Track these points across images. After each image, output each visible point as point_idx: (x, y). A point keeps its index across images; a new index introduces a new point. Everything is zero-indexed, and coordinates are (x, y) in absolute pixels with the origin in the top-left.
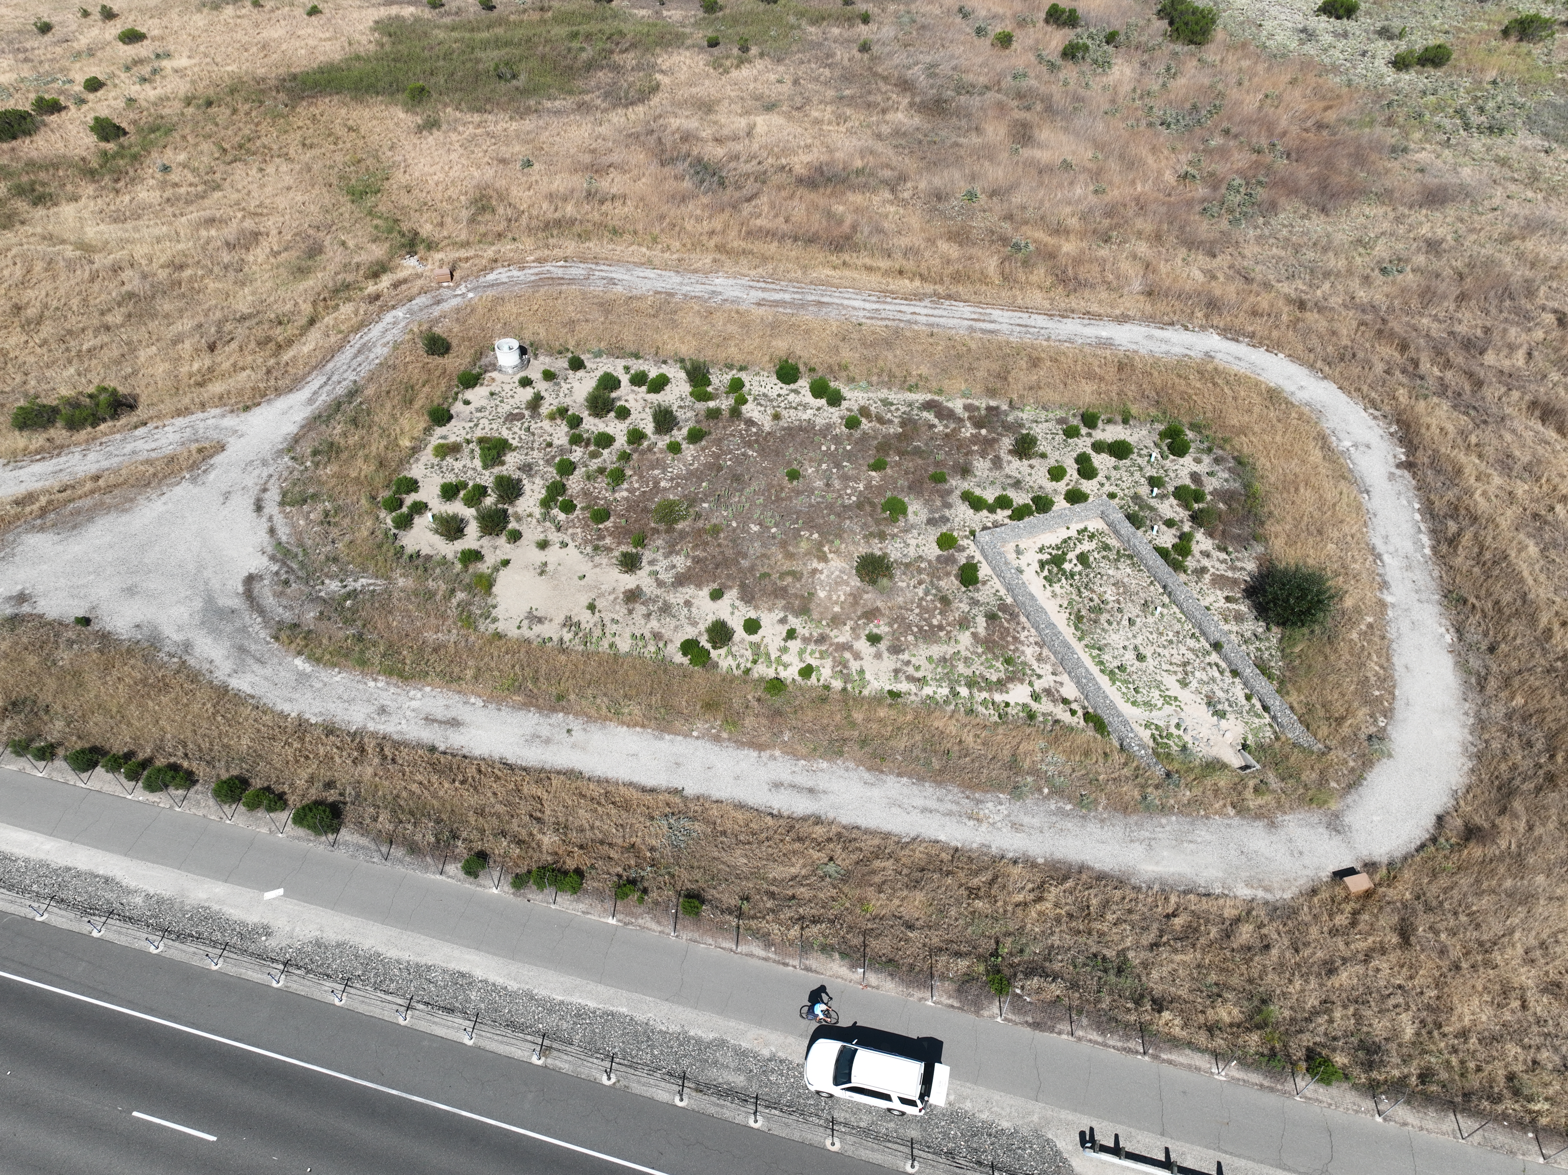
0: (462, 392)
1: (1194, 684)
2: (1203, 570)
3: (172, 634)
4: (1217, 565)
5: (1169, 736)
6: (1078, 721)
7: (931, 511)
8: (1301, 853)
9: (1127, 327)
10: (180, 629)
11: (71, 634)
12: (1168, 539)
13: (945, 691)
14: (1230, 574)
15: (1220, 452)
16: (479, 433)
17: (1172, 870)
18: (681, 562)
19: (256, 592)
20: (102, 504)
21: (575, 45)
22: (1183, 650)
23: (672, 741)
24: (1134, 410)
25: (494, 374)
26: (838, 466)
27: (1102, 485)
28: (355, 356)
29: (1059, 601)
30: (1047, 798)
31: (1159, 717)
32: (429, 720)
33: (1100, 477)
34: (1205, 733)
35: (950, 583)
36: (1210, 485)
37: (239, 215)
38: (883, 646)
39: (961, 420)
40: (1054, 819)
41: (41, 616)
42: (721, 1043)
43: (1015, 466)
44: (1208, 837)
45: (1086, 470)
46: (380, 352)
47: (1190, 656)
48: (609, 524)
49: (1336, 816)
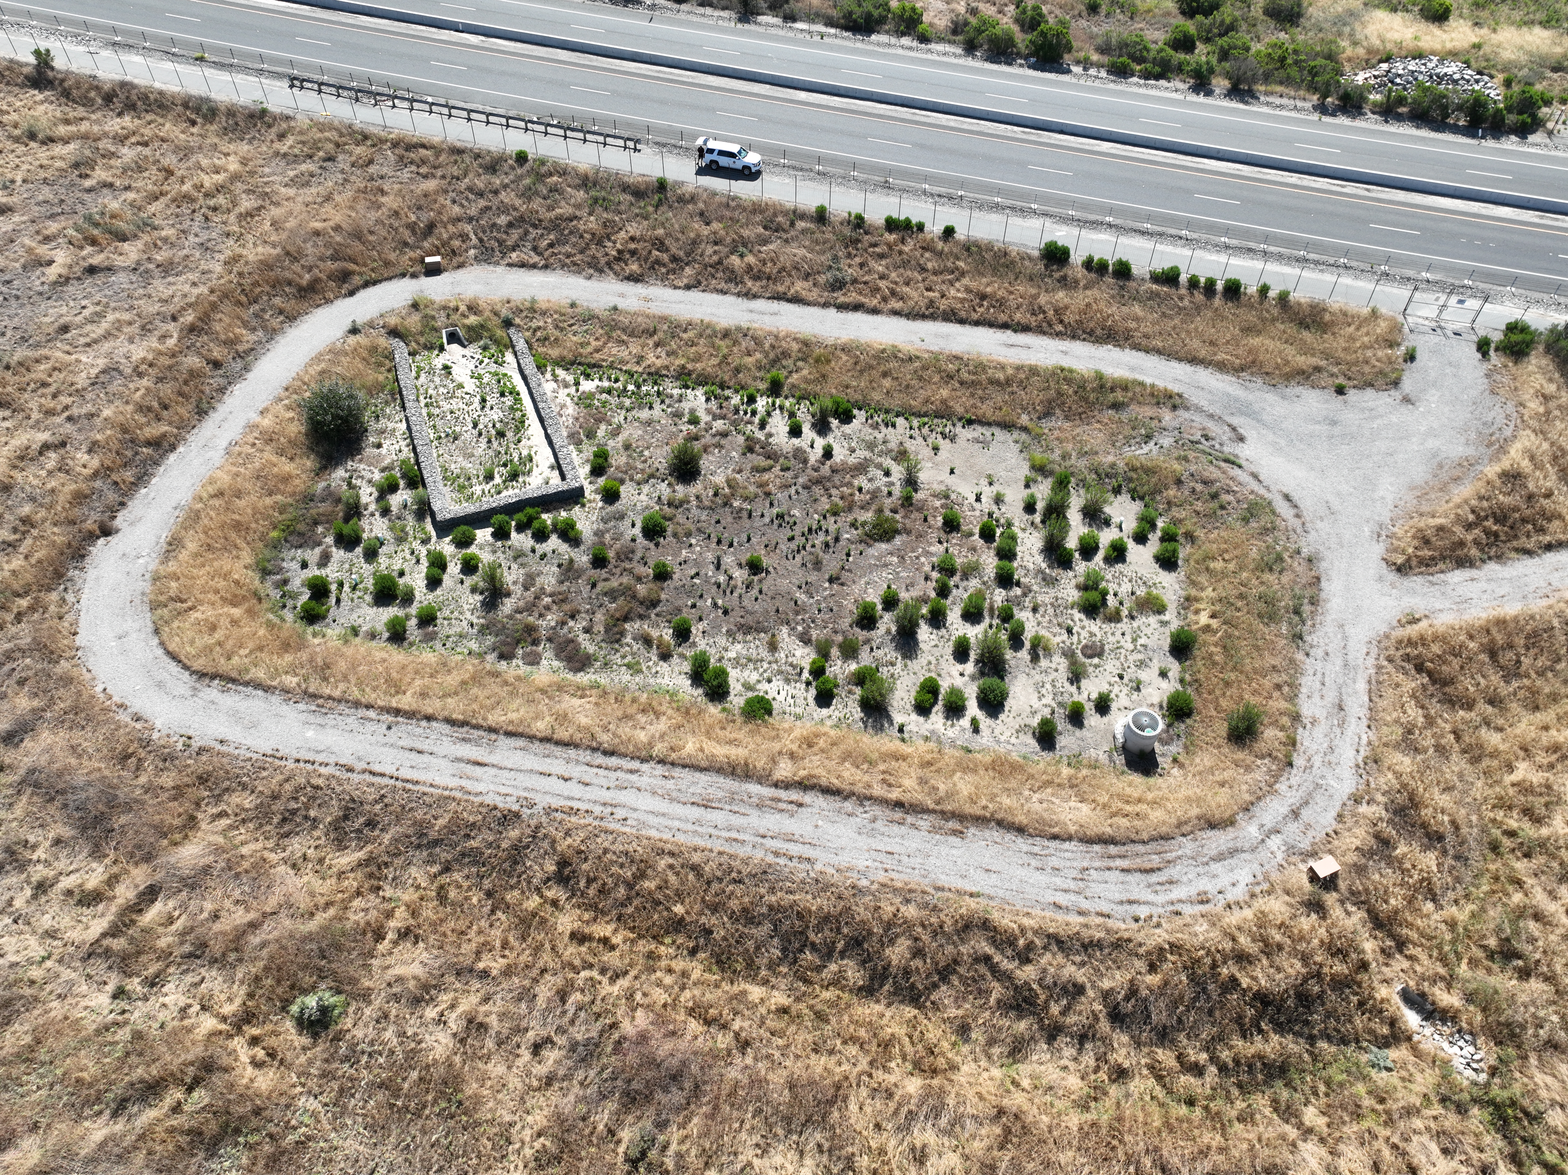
4: (367, 474)
5: (491, 357)
12: (399, 497)
14: (362, 466)
31: (492, 367)
33: (427, 559)
34: (464, 359)
35: (619, 460)
38: (688, 417)
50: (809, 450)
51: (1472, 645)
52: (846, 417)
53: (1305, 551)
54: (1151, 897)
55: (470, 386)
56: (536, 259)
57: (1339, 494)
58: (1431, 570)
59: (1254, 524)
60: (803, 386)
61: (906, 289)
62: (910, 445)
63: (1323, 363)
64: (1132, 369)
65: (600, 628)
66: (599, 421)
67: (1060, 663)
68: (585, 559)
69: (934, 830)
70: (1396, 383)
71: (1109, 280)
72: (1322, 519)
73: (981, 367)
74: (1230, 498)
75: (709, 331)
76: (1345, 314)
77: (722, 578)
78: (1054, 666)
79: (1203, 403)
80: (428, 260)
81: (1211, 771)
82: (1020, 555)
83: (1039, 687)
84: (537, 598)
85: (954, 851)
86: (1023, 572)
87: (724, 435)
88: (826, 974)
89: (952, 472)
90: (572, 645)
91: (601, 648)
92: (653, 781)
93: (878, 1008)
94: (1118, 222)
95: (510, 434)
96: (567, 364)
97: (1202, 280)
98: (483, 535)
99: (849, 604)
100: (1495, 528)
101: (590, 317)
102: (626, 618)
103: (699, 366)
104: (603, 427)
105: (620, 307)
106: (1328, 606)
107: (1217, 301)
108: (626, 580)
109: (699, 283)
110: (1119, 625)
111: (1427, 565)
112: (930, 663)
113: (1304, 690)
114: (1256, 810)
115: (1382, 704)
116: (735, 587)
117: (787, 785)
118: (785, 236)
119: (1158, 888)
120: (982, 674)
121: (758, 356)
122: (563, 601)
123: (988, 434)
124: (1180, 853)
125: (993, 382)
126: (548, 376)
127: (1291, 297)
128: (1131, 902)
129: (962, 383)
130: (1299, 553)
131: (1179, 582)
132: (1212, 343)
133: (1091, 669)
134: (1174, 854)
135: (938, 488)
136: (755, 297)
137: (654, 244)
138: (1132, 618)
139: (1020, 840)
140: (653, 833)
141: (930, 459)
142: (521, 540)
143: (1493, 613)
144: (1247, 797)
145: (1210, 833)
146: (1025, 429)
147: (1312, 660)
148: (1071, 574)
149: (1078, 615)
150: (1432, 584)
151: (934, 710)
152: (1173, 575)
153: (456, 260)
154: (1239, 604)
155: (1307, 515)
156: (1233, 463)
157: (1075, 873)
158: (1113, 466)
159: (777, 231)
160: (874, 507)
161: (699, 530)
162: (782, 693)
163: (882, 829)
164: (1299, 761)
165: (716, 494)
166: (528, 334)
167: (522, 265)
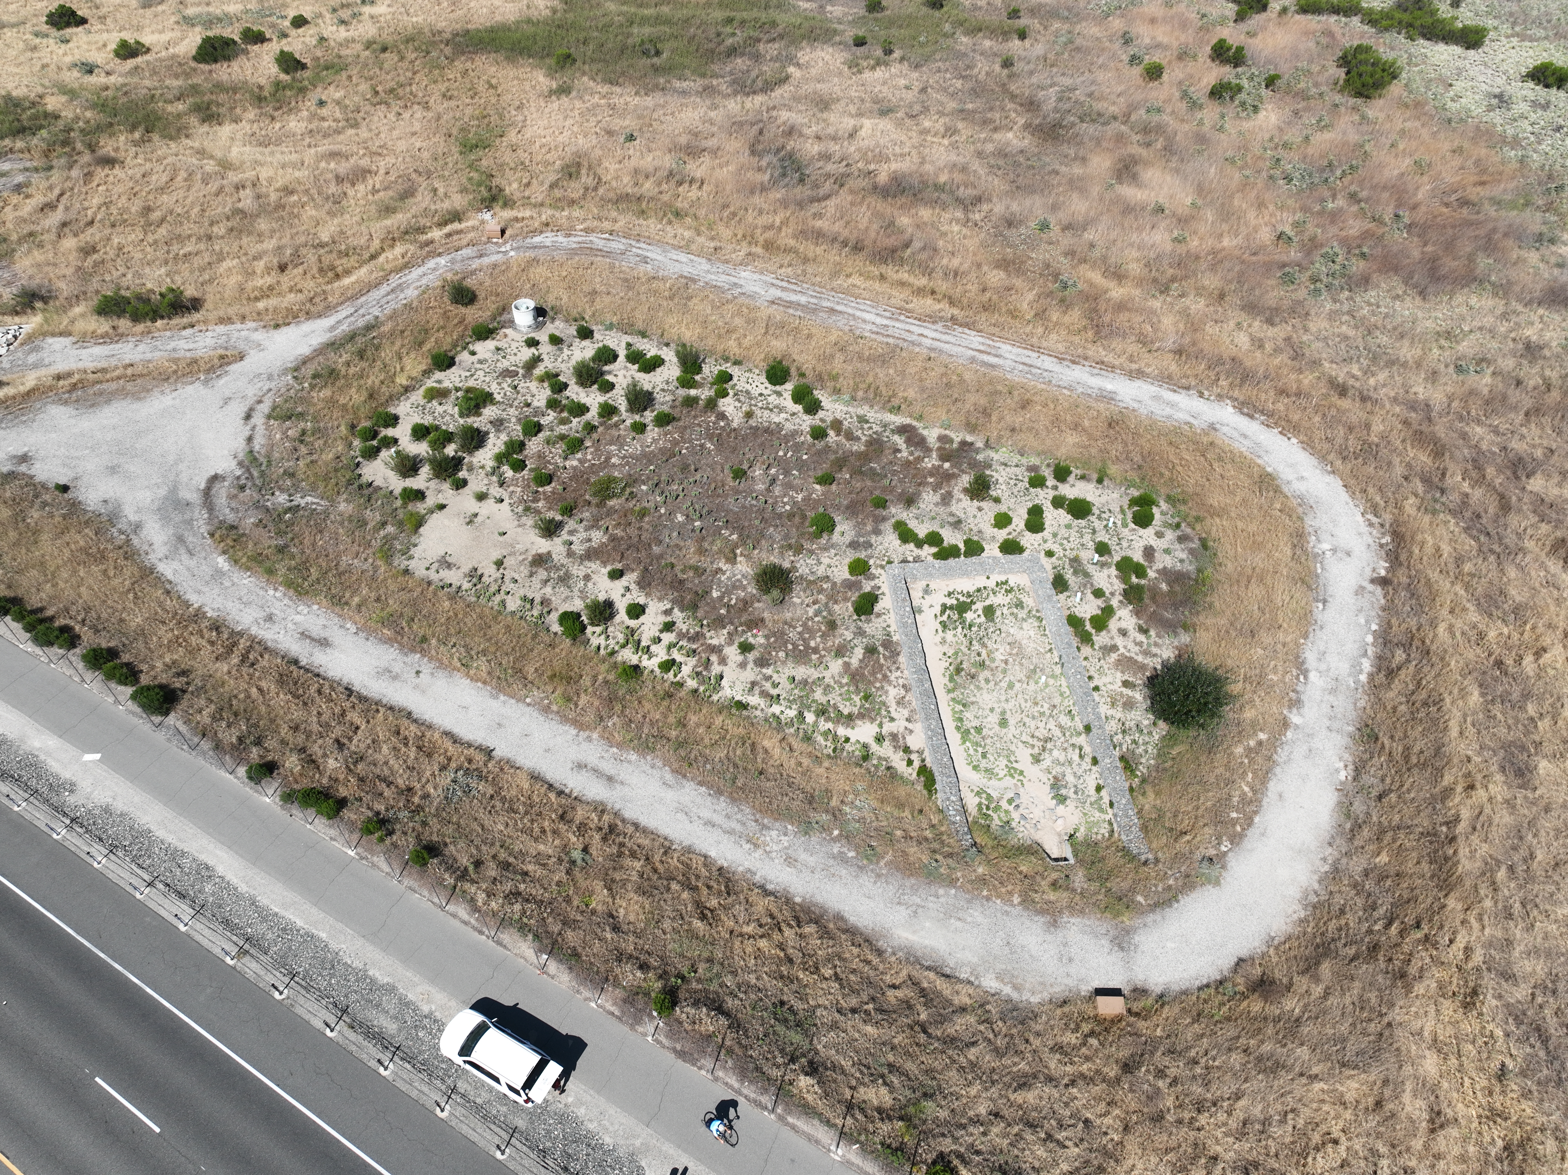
0: (473, 342)
1: (1047, 762)
2: (1114, 648)
3: (130, 514)
4: (1131, 645)
5: (997, 808)
6: (911, 773)
7: (859, 535)
8: (1071, 960)
9: (1138, 383)
10: (139, 511)
11: (47, 497)
12: (1088, 608)
13: (792, 713)
14: (1140, 658)
15: (1189, 531)
16: (471, 383)
17: (927, 942)
18: (598, 537)
19: (213, 492)
20: (123, 389)
21: (728, 30)
22: (1052, 725)
23: (504, 703)
24: (1113, 470)
25: (508, 331)
26: (787, 473)
27: (1045, 541)
28: (388, 294)
29: (945, 649)
30: (835, 840)
31: (994, 788)
32: (304, 635)
33: (1046, 534)
34: (1036, 813)
35: (844, 609)
36: (1163, 561)
37: (361, 152)
38: (751, 656)
39: (928, 450)
40: (831, 862)
41: (31, 477)
42: (391, 989)
43: (964, 506)
44: (980, 920)
45: (1035, 522)
46: (411, 293)
47: (1057, 732)
48: (548, 488)
49: (1128, 932)
50: (633, 586)
53: (290, 377)
55: (1023, 757)
62: (523, 572)
65: (887, 451)
66: (858, 671)
67: (539, 371)
68: (893, 509)
72: (244, 396)
82: (503, 446)
86: (514, 432)
91: (888, 437)
123: (432, 571)
131: (398, 405)
133: (520, 364)
135: (528, 521)
138: (458, 389)
142: (954, 538)
149: (498, 397)
152: (396, 411)
156: (252, 457)
162: (754, 385)
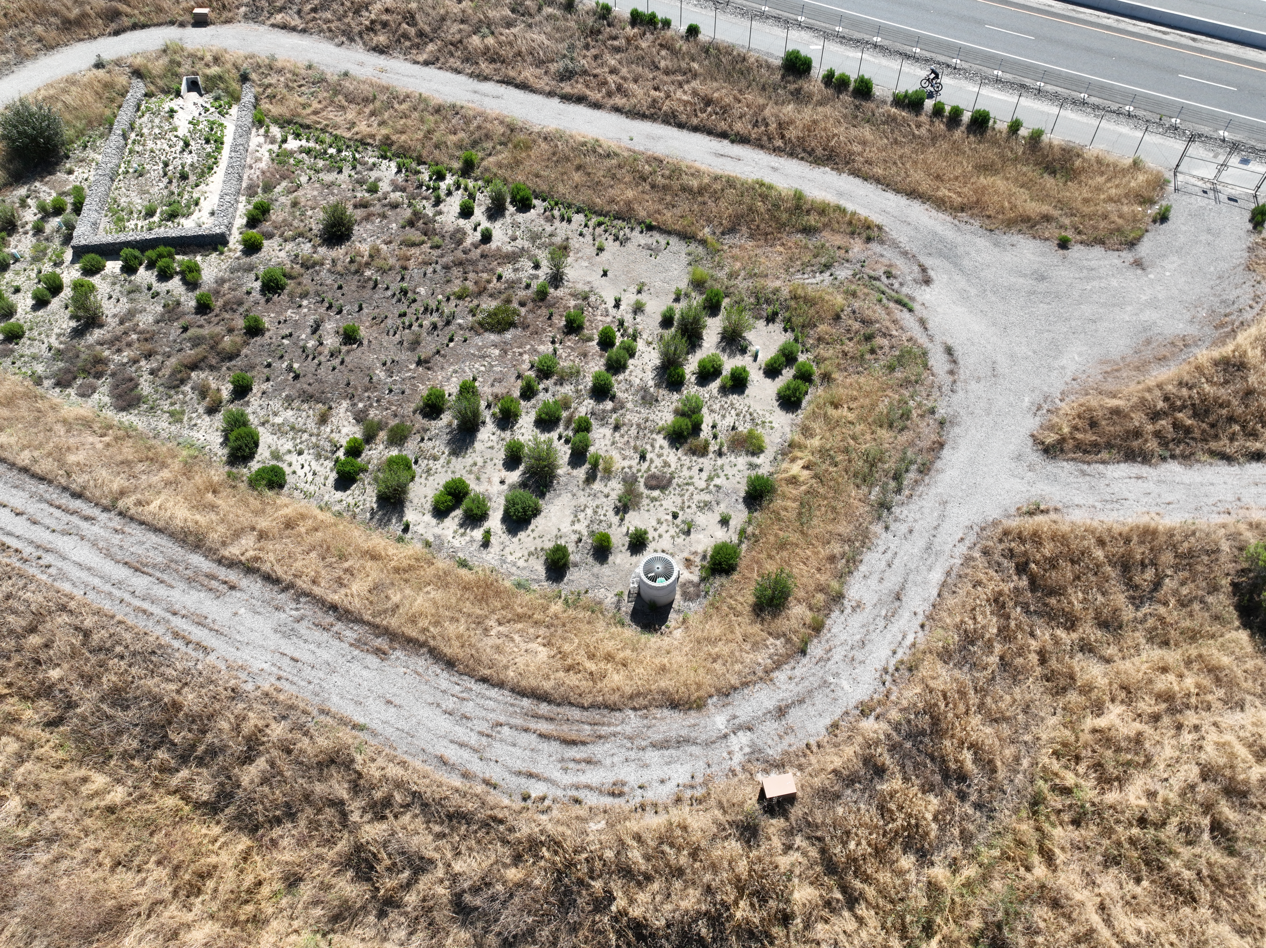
18: (507, 272)
35: (279, 216)
43: (114, 309)
50: (470, 231)
51: (1099, 554)
52: (524, 206)
53: (941, 412)
54: (557, 775)
55: (183, 130)
56: (296, 21)
57: (1012, 356)
58: (1088, 458)
59: (898, 374)
60: (495, 170)
61: (633, 86)
62: (575, 242)
63: (1056, 213)
64: (840, 194)
65: (166, 372)
66: (283, 177)
67: (615, 488)
68: (193, 303)
69: (358, 644)
70: (1132, 244)
71: (846, 98)
72: (979, 380)
73: (676, 172)
74: (885, 342)
75: (422, 106)
76: (1099, 161)
77: (311, 344)
78: (606, 491)
79: (903, 240)
80: (197, 10)
81: (712, 641)
82: (631, 368)
83: (578, 510)
84: (125, 333)
85: (365, 673)
86: (623, 386)
87: (395, 206)
88: (175, 781)
89: (605, 274)
90: (131, 385)
91: (156, 392)
92: (102, 532)
93: (216, 830)
94: (886, 43)
95: (192, 178)
96: (283, 123)
97: (948, 109)
98: (113, 267)
99: (423, 390)
100: (1189, 422)
101: (321, 80)
102: (194, 366)
103: (403, 137)
104: (284, 184)
105: (352, 72)
106: (940, 477)
107: (959, 133)
108: (218, 329)
109: (438, 59)
110: (701, 460)
111: (1085, 452)
112: (475, 464)
113: (863, 568)
114: (736, 697)
115: (951, 601)
116: (320, 354)
117: (232, 564)
118: (530, 21)
119: (571, 765)
120: (524, 485)
121: (461, 135)
122: (146, 340)
123: (663, 242)
124: (619, 729)
125: (684, 189)
126: (262, 131)
127: (1045, 138)
128: (530, 775)
129: (653, 186)
130: (932, 411)
131: (792, 425)
132: (938, 177)
133: (645, 501)
134: (612, 729)
135: (581, 287)
136: (486, 79)
137: (405, 18)
138: (720, 454)
139: (445, 674)
140: (66, 587)
141: (589, 258)
142: (144, 276)
143: (1144, 520)
144: (734, 680)
145: (666, 712)
146: (703, 242)
147: (890, 535)
148: (676, 396)
149: (661, 441)
150: (1084, 473)
151: (453, 514)
152: (790, 416)
153: (226, 15)
154: (840, 458)
155: (963, 373)
156: (905, 305)
157: (484, 727)
158: (776, 291)
159: (523, 15)
160: (503, 297)
161: (317, 294)
162: (307, 468)
163: (303, 631)
164: (816, 649)
165: (352, 261)
166: (261, 90)
167: (284, 27)
